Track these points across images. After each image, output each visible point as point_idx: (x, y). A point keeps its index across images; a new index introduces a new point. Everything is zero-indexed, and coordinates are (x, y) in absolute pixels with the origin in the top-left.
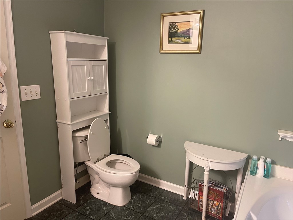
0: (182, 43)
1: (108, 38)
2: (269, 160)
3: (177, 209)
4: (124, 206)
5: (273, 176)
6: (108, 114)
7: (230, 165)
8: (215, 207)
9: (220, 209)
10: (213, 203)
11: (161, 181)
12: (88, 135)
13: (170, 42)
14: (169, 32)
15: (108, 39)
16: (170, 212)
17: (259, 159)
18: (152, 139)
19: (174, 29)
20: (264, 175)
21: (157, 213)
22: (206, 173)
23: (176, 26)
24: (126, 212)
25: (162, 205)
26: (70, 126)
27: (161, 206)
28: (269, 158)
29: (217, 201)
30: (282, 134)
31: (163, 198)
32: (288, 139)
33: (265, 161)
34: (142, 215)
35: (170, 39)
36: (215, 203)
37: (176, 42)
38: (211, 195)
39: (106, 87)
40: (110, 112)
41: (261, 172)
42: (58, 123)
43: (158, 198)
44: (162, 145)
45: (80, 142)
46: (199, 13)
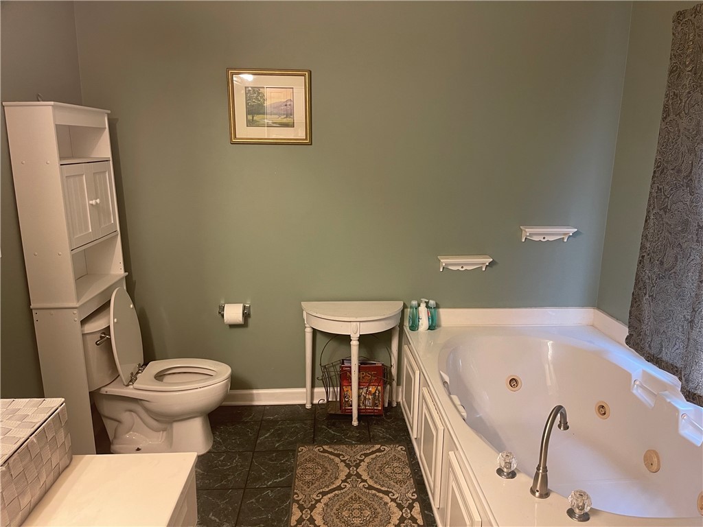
0: (275, 125)
1: (109, 112)
2: (432, 303)
3: (306, 424)
4: (208, 452)
5: (439, 326)
6: (122, 278)
7: (387, 322)
8: (370, 397)
9: (379, 396)
10: (367, 390)
11: (255, 391)
12: (109, 326)
13: (251, 123)
14: (247, 104)
15: (108, 114)
16: (298, 433)
17: (419, 305)
18: (233, 313)
19: (257, 99)
20: (429, 327)
21: (278, 441)
22: (355, 343)
23: (259, 93)
24: (222, 458)
25: (277, 427)
26: (75, 312)
27: (277, 430)
28: (432, 299)
29: (374, 385)
30: (444, 261)
31: (272, 418)
32: (450, 268)
33: (427, 307)
34: (254, 452)
35: (250, 117)
36: (370, 389)
37: (262, 122)
38: (363, 377)
39: (115, 219)
40: (127, 273)
41: (424, 323)
42: (33, 311)
43: (262, 420)
44: (250, 321)
45: (98, 345)
46: (304, 75)
